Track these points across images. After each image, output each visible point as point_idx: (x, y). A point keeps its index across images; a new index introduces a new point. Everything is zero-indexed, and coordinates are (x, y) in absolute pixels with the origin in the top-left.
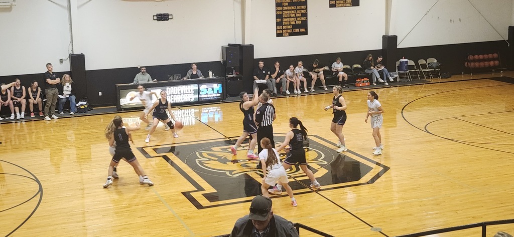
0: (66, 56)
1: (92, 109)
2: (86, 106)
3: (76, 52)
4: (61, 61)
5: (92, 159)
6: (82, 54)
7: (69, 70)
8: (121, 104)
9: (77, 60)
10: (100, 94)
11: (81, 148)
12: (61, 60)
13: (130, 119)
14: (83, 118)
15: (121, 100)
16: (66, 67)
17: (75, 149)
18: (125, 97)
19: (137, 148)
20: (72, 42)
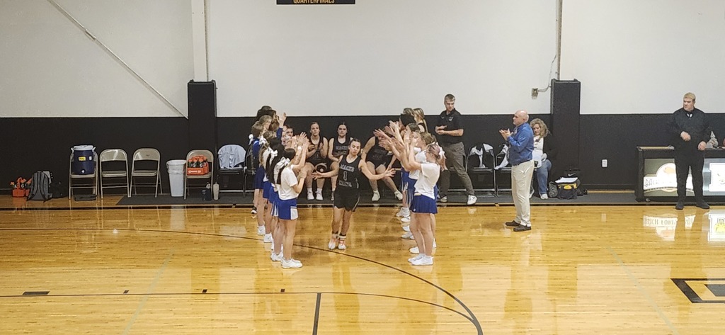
0: (544, 84)
1: (586, 194)
2: (575, 186)
3: (566, 77)
4: (535, 92)
5: (579, 292)
6: (575, 80)
7: (547, 111)
8: (645, 188)
9: (566, 93)
10: (605, 163)
11: (560, 268)
12: (535, 90)
13: (660, 220)
14: (567, 210)
15: (645, 179)
16: (543, 105)
17: (548, 268)
18: (654, 173)
19: (673, 279)
20: (559, 55)
